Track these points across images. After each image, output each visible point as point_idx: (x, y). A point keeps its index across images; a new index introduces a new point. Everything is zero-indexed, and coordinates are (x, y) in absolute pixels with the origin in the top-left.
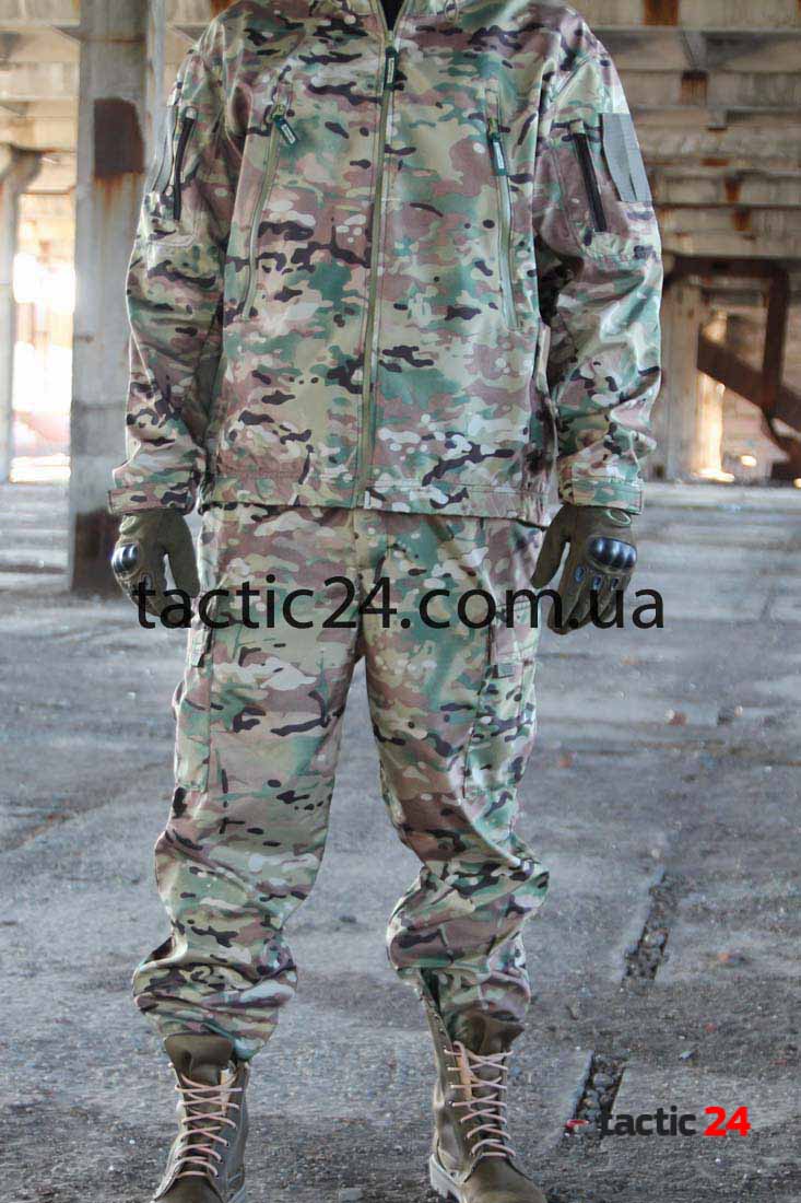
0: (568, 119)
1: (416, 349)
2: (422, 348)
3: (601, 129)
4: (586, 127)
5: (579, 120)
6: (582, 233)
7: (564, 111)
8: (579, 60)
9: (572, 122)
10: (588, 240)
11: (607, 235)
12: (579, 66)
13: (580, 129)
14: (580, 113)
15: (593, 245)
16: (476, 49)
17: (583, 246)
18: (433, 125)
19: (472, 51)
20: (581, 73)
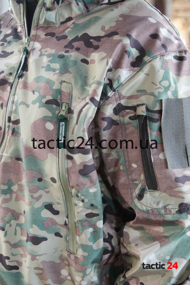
0: (133, 103)
1: (8, 258)
2: (12, 258)
3: (160, 112)
4: (148, 110)
5: (143, 105)
6: (137, 191)
7: (130, 97)
8: (146, 58)
9: (139, 105)
10: (140, 197)
11: (157, 193)
12: (146, 63)
13: (142, 111)
14: (143, 99)
15: (143, 201)
16: (66, 52)
17: (136, 201)
18: (28, 106)
19: (63, 53)
20: (146, 69)
